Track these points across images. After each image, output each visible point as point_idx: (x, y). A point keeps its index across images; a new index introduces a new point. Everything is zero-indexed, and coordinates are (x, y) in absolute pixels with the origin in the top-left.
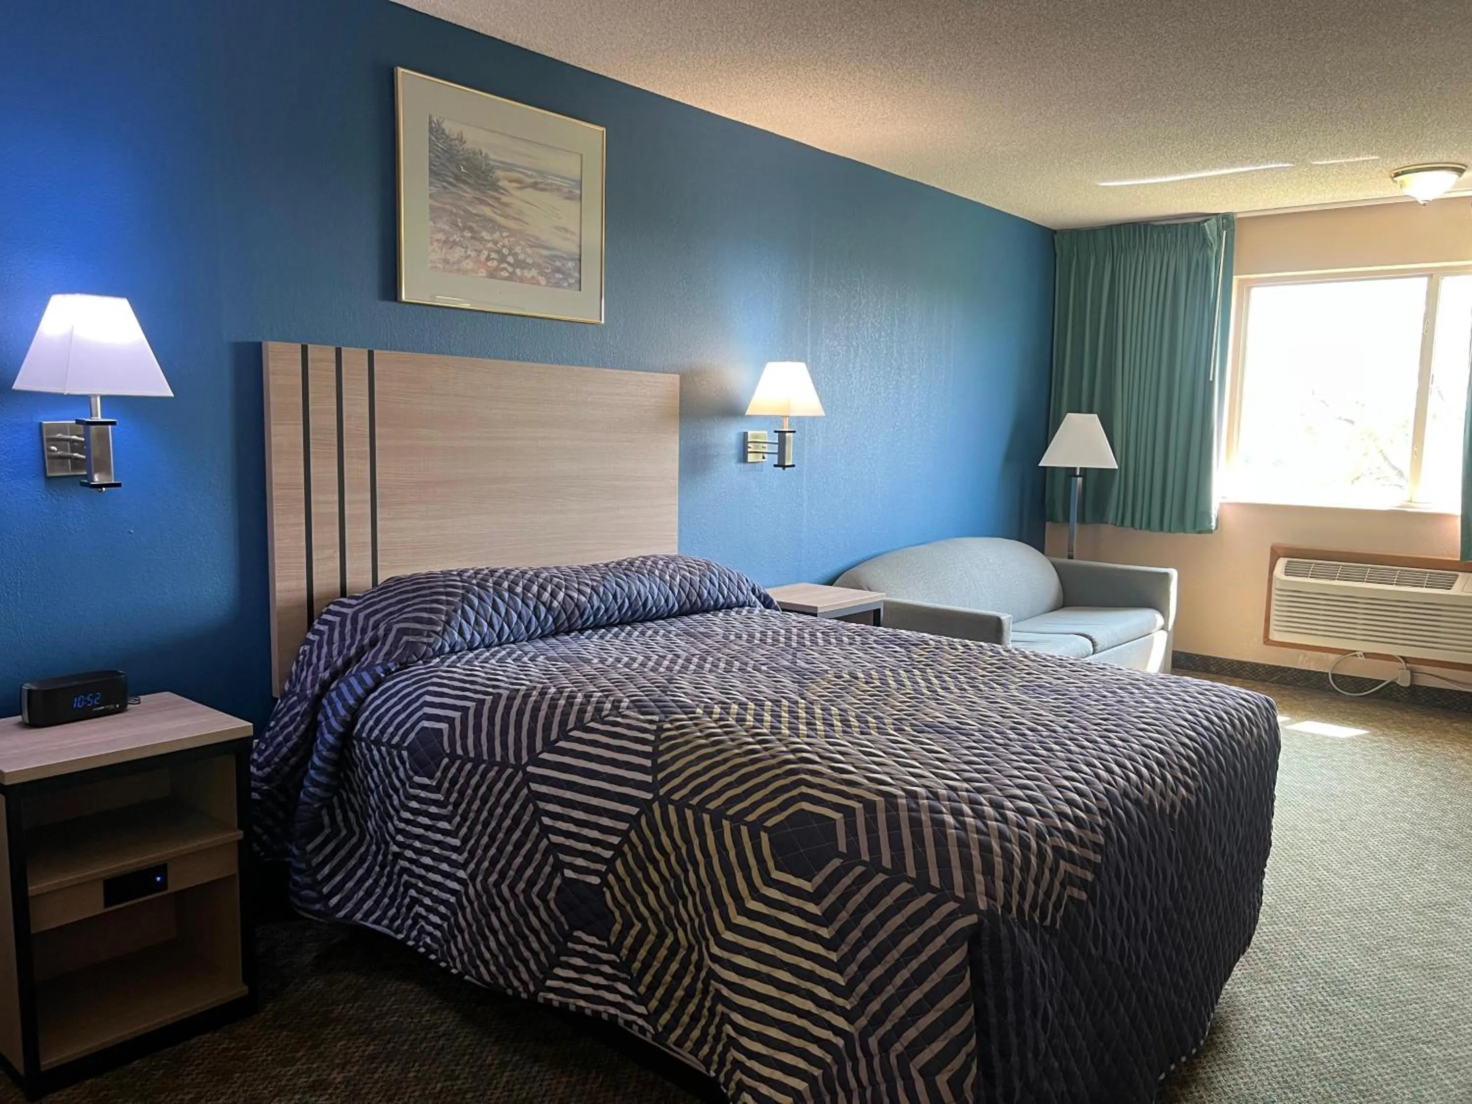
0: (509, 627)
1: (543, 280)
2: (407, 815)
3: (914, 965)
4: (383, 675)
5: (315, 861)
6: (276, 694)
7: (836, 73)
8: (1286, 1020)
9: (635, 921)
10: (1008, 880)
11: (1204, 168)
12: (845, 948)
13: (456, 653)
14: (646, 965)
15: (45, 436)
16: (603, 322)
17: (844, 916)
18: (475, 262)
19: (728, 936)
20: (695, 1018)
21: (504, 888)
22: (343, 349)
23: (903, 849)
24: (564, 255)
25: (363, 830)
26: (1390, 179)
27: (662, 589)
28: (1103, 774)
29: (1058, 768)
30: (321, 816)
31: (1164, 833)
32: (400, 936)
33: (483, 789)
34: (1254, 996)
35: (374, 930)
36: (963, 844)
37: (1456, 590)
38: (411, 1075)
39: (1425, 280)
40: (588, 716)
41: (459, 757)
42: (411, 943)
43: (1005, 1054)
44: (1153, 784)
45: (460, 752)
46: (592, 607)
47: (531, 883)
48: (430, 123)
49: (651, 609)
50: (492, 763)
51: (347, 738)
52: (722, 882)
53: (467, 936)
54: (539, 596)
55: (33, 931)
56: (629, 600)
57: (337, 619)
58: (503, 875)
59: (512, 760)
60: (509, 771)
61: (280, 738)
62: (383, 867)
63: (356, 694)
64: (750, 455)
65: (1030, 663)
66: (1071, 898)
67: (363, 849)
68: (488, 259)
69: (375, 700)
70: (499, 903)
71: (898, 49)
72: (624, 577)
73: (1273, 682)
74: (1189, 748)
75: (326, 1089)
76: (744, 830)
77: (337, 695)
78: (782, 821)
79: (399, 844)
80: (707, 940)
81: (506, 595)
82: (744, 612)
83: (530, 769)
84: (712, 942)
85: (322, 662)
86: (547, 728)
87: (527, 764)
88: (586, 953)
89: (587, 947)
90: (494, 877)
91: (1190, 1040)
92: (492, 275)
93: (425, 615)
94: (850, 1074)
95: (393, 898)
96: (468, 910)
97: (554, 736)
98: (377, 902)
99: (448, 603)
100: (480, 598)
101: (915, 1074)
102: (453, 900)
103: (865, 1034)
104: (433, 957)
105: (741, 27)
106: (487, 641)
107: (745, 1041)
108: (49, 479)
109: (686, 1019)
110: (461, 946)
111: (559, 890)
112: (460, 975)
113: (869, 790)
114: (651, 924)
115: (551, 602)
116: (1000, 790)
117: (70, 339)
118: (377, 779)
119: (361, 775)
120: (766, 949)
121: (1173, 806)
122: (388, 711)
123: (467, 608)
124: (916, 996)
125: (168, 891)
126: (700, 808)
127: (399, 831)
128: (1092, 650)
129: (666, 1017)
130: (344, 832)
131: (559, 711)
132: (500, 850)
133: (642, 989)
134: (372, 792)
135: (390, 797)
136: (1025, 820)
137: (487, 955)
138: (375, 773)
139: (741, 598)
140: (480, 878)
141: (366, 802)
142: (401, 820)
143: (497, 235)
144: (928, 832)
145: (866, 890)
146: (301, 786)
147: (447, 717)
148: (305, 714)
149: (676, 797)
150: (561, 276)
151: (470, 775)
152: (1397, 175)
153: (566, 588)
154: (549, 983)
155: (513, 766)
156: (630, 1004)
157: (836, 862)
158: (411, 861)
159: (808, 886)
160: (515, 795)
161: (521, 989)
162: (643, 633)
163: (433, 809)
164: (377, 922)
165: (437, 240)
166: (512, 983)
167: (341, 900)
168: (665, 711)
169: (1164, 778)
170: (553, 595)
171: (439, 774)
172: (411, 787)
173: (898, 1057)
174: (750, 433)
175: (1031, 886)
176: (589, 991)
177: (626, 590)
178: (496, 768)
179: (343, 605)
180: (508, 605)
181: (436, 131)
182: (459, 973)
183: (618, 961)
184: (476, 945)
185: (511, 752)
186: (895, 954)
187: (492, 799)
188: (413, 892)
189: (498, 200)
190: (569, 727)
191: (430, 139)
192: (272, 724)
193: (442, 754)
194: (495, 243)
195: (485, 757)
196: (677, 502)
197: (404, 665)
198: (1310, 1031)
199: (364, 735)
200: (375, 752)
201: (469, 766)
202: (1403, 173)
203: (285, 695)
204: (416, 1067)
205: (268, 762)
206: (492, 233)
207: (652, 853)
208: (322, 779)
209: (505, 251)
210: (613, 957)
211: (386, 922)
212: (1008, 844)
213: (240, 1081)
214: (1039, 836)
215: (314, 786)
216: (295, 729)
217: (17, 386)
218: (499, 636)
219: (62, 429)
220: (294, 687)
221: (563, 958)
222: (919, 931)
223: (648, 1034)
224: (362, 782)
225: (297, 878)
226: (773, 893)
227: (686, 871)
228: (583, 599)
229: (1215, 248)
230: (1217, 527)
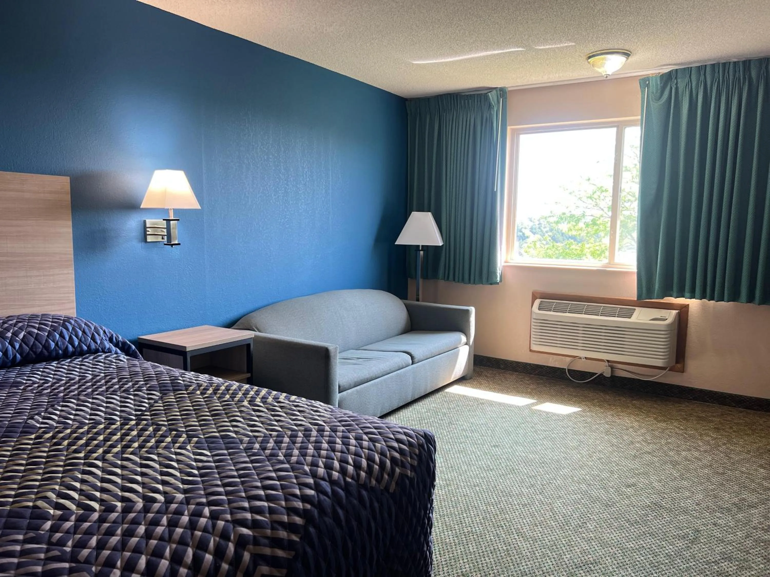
26: (586, 61)
37: (634, 319)
39: (614, 129)
64: (148, 237)
73: (535, 375)
128: (411, 362)
152: (590, 57)
174: (148, 221)
202: (594, 56)
229: (495, 109)
230: (501, 281)
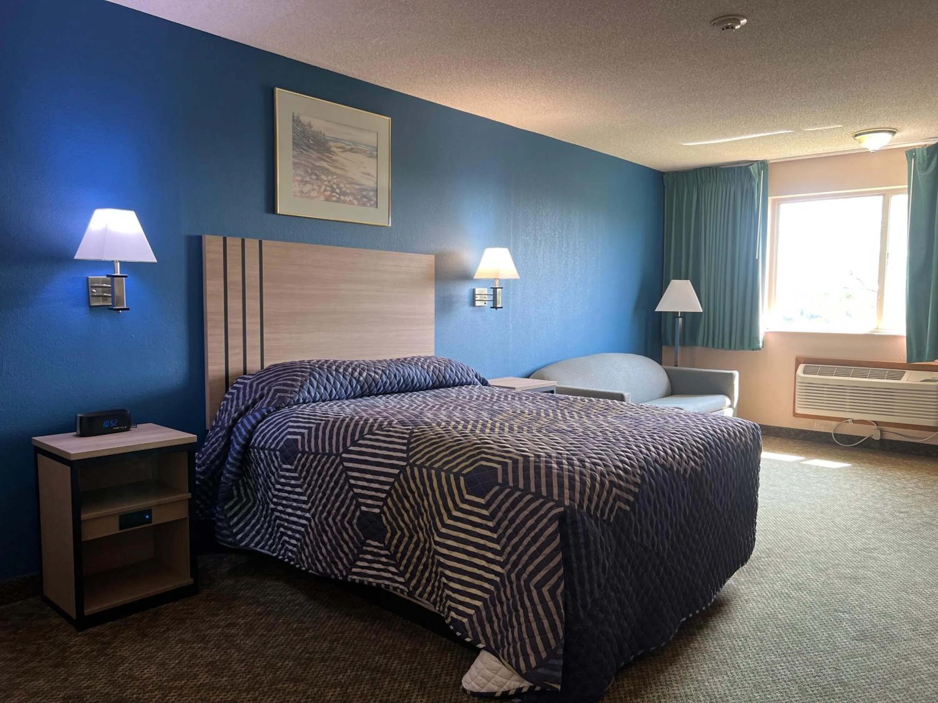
0: (336, 390)
1: (355, 202)
2: (278, 487)
3: (532, 534)
4: (266, 414)
5: (229, 515)
6: (208, 427)
7: (519, 85)
8: (765, 601)
9: (398, 531)
10: (582, 493)
11: (742, 134)
12: (500, 531)
13: (306, 403)
14: (404, 554)
15: (90, 285)
16: (390, 225)
17: (500, 514)
18: (318, 192)
19: (444, 530)
20: (428, 580)
21: (330, 520)
22: (246, 239)
23: (529, 479)
24: (368, 189)
25: (255, 499)
26: (853, 139)
27: (422, 372)
28: (644, 451)
29: (619, 447)
30: (232, 490)
31: (679, 483)
32: (275, 555)
33: (319, 468)
34: (749, 590)
35: (261, 552)
36: (560, 477)
37: (904, 380)
38: (280, 621)
39: (881, 198)
40: (375, 428)
41: (307, 452)
42: (280, 557)
43: (582, 583)
44: (674, 458)
45: (307, 450)
46: (382, 381)
47: (344, 516)
48: (293, 116)
49: (416, 384)
50: (324, 454)
51: (247, 447)
52: (441, 503)
53: (310, 548)
54: (352, 374)
55: (83, 540)
56: (403, 378)
57: (241, 386)
58: (329, 513)
59: (334, 452)
60: (333, 457)
61: (210, 450)
62: (265, 518)
63: (252, 423)
64: (477, 302)
65: (624, 407)
66: (619, 508)
67: (255, 509)
68: (325, 190)
69: (262, 426)
70: (327, 528)
71: (551, 72)
72: (401, 366)
73: (799, 439)
74: (699, 443)
75: (235, 626)
76: (452, 476)
77: (242, 425)
78: (470, 471)
79: (275, 503)
80: (433, 534)
81: (334, 373)
82: (470, 387)
83: (344, 455)
84: (435, 535)
85: (233, 410)
86: (353, 435)
87: (342, 453)
88: (372, 552)
89: (373, 549)
90: (325, 514)
91: (701, 601)
92: (327, 199)
93: (289, 382)
94: (502, 594)
95: (271, 535)
96: (311, 534)
97: (356, 438)
98: (262, 538)
99: (302, 376)
100: (320, 374)
101: (532, 588)
102: (303, 530)
103: (510, 572)
104: (292, 563)
105: (463, 62)
106: (323, 397)
107: (452, 585)
108: (91, 307)
109: (424, 581)
110: (307, 554)
111: (359, 518)
112: (307, 570)
113: (516, 454)
114: (405, 531)
115: (359, 378)
116: (585, 454)
117: (105, 231)
118: (263, 469)
119: (254, 468)
120: (462, 535)
121: (685, 470)
122: (269, 432)
123: (313, 379)
124: (533, 549)
125: (153, 524)
126: (431, 467)
127: (274, 496)
129: (414, 582)
130: (245, 500)
131: (359, 427)
132: (328, 500)
133: (402, 568)
134: (260, 477)
135: (270, 478)
136: (595, 467)
137: (321, 557)
138: (262, 465)
139: (469, 379)
140: (317, 516)
141: (257, 482)
142: (276, 490)
143: (330, 178)
144: (543, 472)
145: (511, 500)
146: (222, 474)
147: (300, 433)
148: (223, 437)
149: (418, 463)
150: (366, 200)
151: (313, 461)
152: (856, 135)
153: (368, 370)
154: (354, 570)
155: (335, 455)
156: (396, 578)
157: (497, 488)
158: (281, 512)
159: (482, 501)
160: (336, 469)
161: (339, 575)
162: (411, 396)
163: (293, 482)
164: (263, 548)
165: (297, 180)
166: (334, 572)
167: (243, 536)
168: (416, 424)
169: (681, 456)
170: (360, 374)
171: (296, 462)
172: (281, 471)
173: (524, 581)
174: (477, 289)
175: (595, 498)
176: (374, 573)
177: (402, 372)
178: (326, 457)
179: (245, 379)
180: (335, 378)
181: (296, 121)
182: (307, 569)
183: (389, 554)
184: (315, 552)
185: (334, 448)
186: (524, 530)
187: (324, 473)
188: (282, 529)
189: (330, 158)
190: (365, 433)
191: (293, 126)
192: (206, 444)
193: (297, 452)
194: (329, 182)
195: (320, 451)
196: (434, 328)
197: (278, 409)
198: (777, 606)
199: (256, 445)
200: (262, 454)
201: (312, 457)
202: (860, 134)
203: (213, 428)
204: (283, 618)
205: (204, 463)
206: (328, 176)
207: (406, 492)
208: (233, 469)
209: (335, 186)
210: (386, 552)
211: (267, 548)
212: (584, 478)
213: (190, 623)
214: (602, 475)
215: (229, 473)
216: (219, 445)
217: (77, 257)
218: (330, 395)
219: (97, 281)
220: (218, 423)
221: (361, 556)
222: (535, 518)
223: (405, 593)
224: (255, 471)
225: (219, 524)
226: (466, 507)
227: (422, 500)
228: (377, 376)
229: (757, 181)
230: (763, 347)
